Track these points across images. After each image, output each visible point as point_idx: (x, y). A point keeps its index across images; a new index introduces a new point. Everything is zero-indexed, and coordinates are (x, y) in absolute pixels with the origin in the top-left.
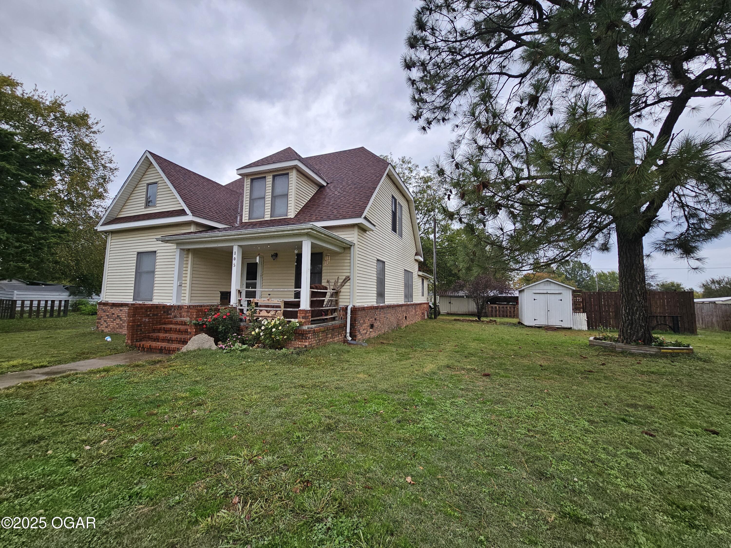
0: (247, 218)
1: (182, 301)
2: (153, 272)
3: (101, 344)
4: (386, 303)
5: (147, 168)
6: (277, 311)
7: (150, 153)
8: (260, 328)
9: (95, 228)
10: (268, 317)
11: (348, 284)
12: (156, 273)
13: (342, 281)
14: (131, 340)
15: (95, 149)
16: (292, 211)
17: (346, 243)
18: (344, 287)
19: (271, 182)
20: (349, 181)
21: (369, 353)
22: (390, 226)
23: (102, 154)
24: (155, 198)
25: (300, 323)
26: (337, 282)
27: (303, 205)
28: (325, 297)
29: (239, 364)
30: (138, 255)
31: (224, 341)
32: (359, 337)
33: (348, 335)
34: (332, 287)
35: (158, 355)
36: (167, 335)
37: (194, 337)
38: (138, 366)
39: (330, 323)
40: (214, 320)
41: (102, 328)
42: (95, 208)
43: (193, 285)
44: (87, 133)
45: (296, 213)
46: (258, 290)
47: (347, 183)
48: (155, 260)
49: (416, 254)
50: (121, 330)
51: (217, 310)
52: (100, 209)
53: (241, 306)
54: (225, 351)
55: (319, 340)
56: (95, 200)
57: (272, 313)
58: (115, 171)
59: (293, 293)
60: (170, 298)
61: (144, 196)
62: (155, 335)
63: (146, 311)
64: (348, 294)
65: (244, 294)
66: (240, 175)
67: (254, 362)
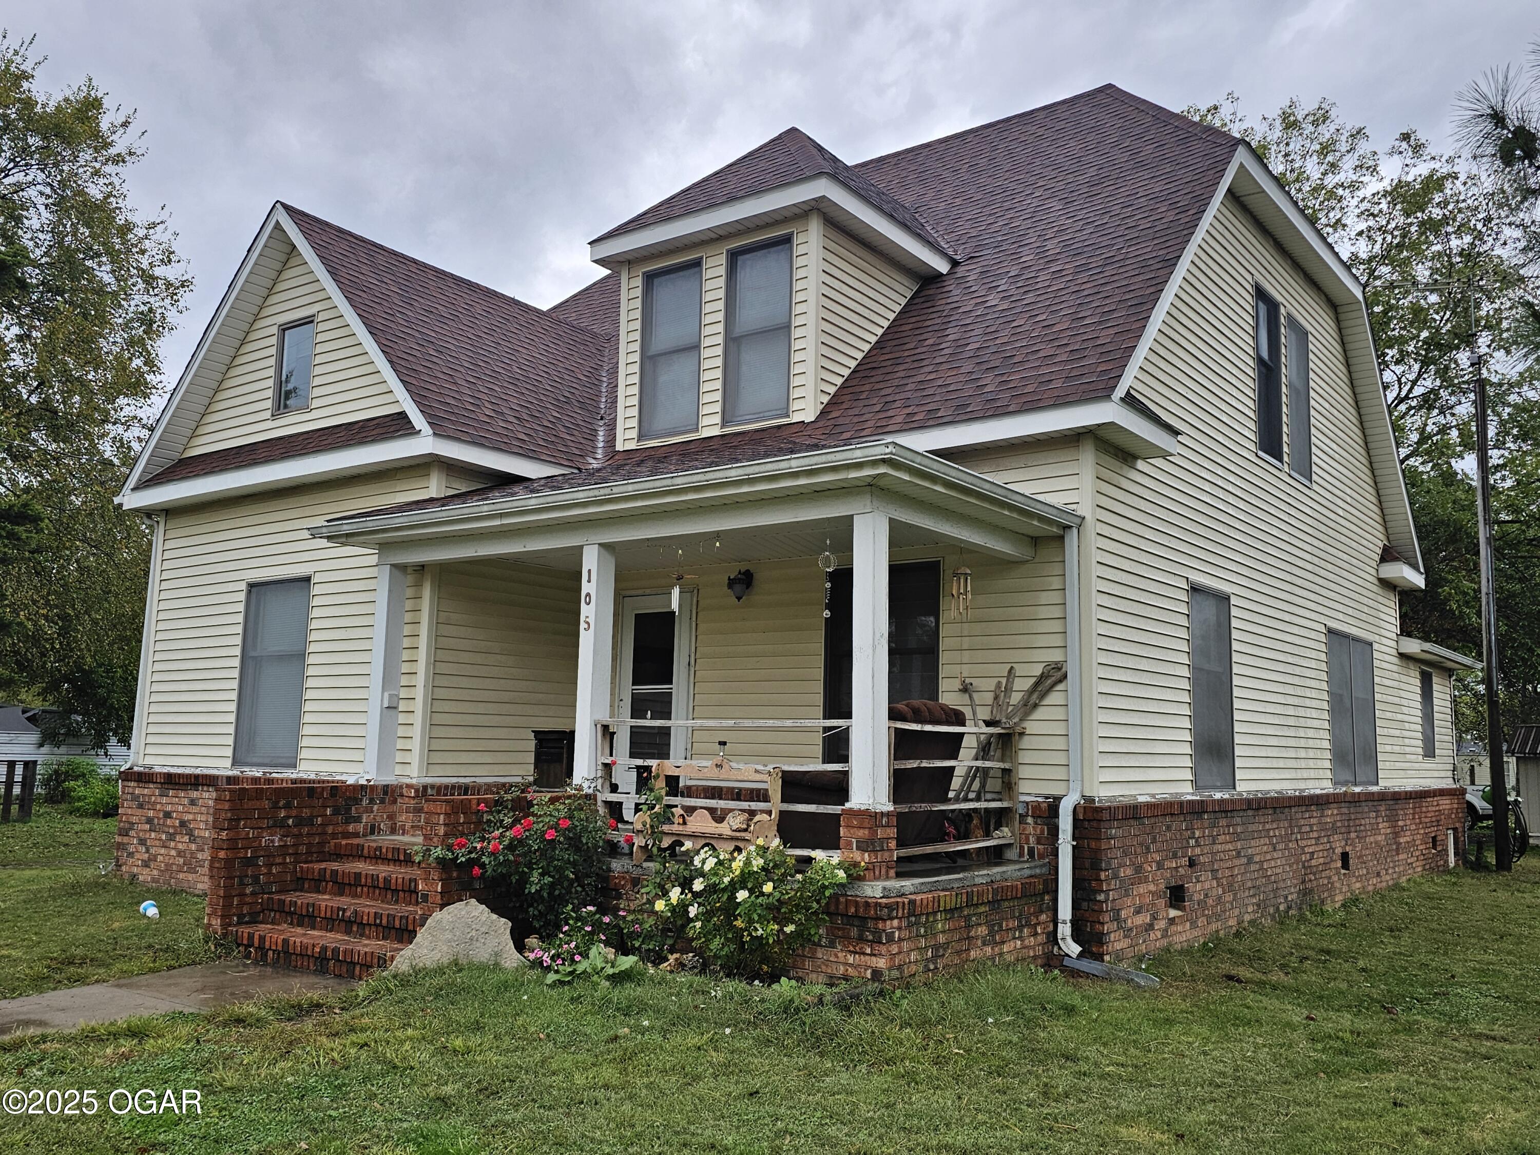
0: (634, 434)
1: (398, 770)
2: (301, 656)
3: (126, 929)
4: (1241, 787)
5: (278, 266)
6: (752, 813)
7: (286, 207)
8: (686, 884)
9: (117, 500)
10: (720, 837)
11: (1055, 698)
12: (311, 660)
13: (1028, 683)
14: (223, 917)
15: (120, 220)
16: (809, 392)
17: (1041, 518)
18: (1039, 714)
19: (721, 282)
20: (1050, 245)
21: (1169, 1022)
22: (1249, 430)
23: (141, 233)
24: (308, 376)
25: (850, 867)
26: (1008, 690)
27: (853, 364)
28: (955, 757)
29: (606, 1036)
30: (249, 592)
31: (548, 936)
32: (1117, 942)
33: (1065, 930)
34: (984, 714)
35: (313, 979)
36: (344, 901)
37: (437, 915)
38: (239, 1021)
39: (982, 876)
40: (511, 847)
41: (133, 866)
42: (120, 429)
43: (438, 706)
44: (97, 165)
45: (826, 399)
46: (679, 723)
47: (1041, 252)
48: (308, 608)
49: (1388, 555)
50: (190, 877)
51: (523, 807)
52: (136, 431)
53: (614, 788)
54: (551, 977)
55: (936, 947)
56: (122, 401)
57: (735, 821)
58: (181, 290)
59: (819, 738)
60: (357, 756)
61: (271, 372)
62: (302, 899)
63: (276, 807)
64: (1060, 743)
65: (623, 741)
66: (600, 262)
67: (664, 1033)
